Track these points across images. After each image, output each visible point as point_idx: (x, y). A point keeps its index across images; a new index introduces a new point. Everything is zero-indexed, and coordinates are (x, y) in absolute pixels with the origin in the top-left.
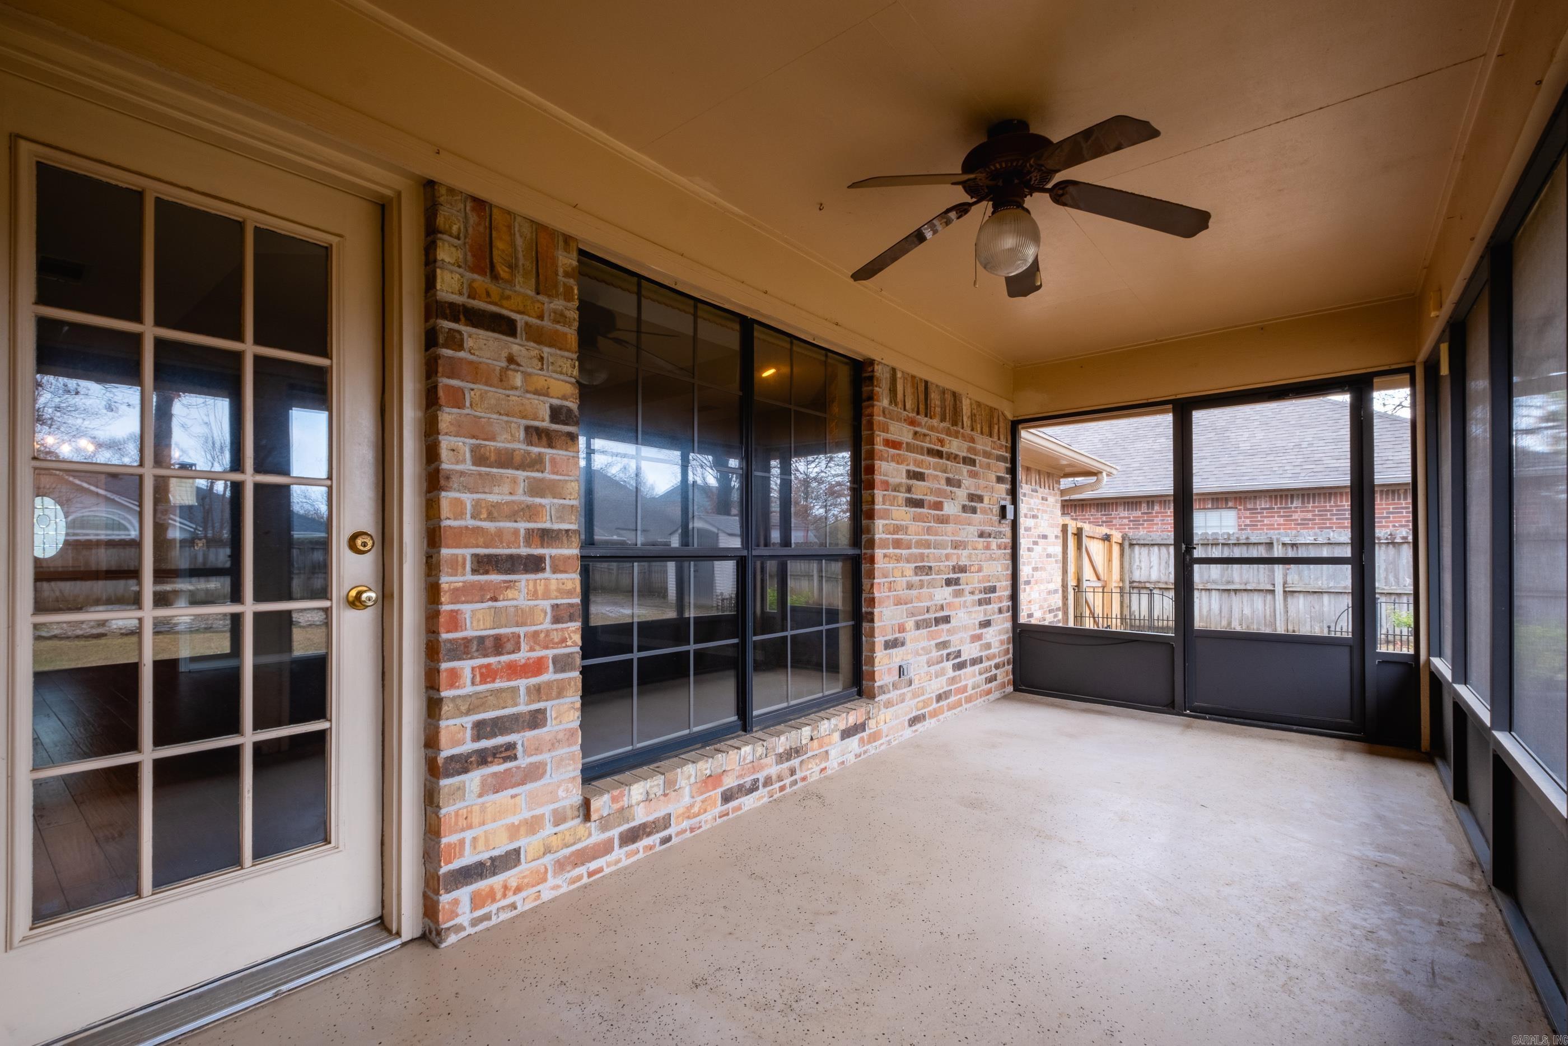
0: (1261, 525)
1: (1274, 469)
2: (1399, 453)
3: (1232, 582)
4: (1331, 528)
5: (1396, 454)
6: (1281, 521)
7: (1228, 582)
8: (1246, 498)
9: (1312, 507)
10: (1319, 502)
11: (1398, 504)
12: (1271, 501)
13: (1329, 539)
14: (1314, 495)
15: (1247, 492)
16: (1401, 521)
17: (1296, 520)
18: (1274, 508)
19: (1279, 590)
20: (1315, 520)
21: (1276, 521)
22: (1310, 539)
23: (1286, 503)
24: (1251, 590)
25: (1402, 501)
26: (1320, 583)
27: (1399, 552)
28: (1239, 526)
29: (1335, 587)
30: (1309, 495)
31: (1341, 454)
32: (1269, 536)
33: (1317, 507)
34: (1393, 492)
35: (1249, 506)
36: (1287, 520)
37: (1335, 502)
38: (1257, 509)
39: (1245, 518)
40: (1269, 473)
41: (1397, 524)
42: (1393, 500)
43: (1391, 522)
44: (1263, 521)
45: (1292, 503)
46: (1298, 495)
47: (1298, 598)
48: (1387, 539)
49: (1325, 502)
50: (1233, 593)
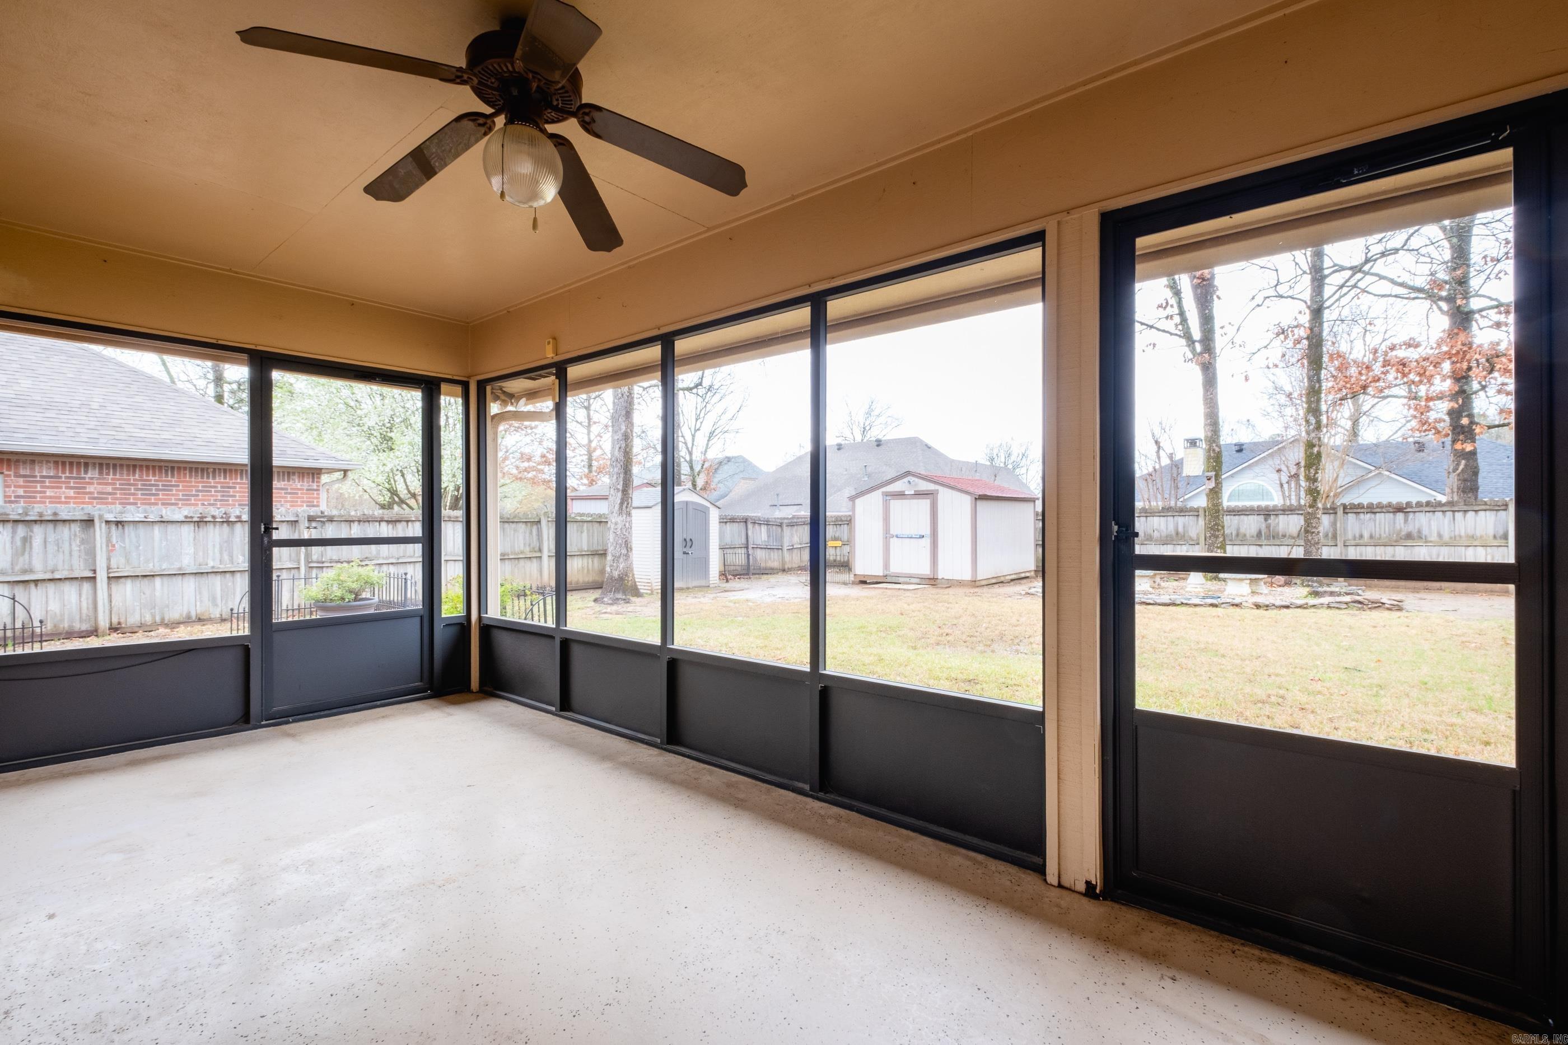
0: (41, 497)
1: (61, 429)
2: (205, 432)
3: (31, 571)
4: (135, 504)
5: (202, 432)
6: (71, 493)
7: (24, 572)
8: (17, 461)
9: (112, 479)
10: (121, 474)
11: (207, 482)
12: (57, 468)
13: (162, 517)
14: (115, 466)
15: (23, 453)
16: (210, 500)
17: (90, 493)
18: (61, 477)
19: (102, 576)
20: (115, 494)
21: (64, 493)
22: (139, 517)
23: (79, 472)
24: (60, 579)
25: (211, 480)
26: (151, 565)
27: (233, 530)
28: (5, 496)
29: (169, 569)
30: (108, 465)
31: (144, 423)
32: (86, 511)
33: (119, 480)
34: (202, 470)
35: (22, 472)
36: (78, 493)
37: (141, 476)
38: (35, 477)
39: (15, 486)
40: (54, 433)
41: (206, 503)
42: (202, 478)
43: (200, 500)
44: (45, 492)
45: (86, 472)
46: (94, 464)
47: (125, 584)
48: (222, 517)
49: (128, 475)
50: (32, 585)
